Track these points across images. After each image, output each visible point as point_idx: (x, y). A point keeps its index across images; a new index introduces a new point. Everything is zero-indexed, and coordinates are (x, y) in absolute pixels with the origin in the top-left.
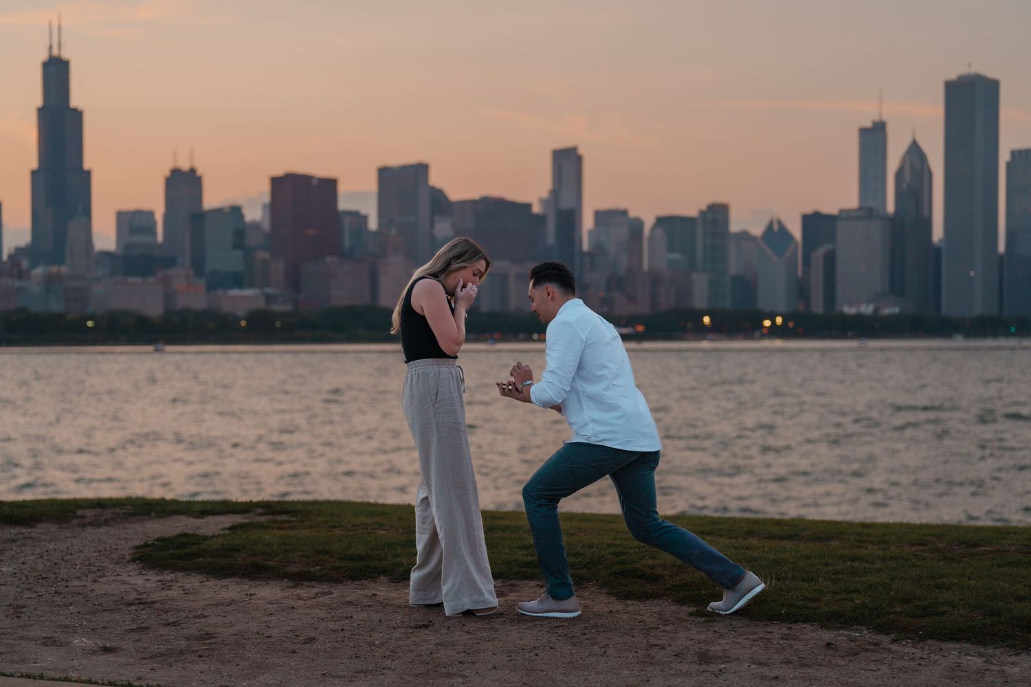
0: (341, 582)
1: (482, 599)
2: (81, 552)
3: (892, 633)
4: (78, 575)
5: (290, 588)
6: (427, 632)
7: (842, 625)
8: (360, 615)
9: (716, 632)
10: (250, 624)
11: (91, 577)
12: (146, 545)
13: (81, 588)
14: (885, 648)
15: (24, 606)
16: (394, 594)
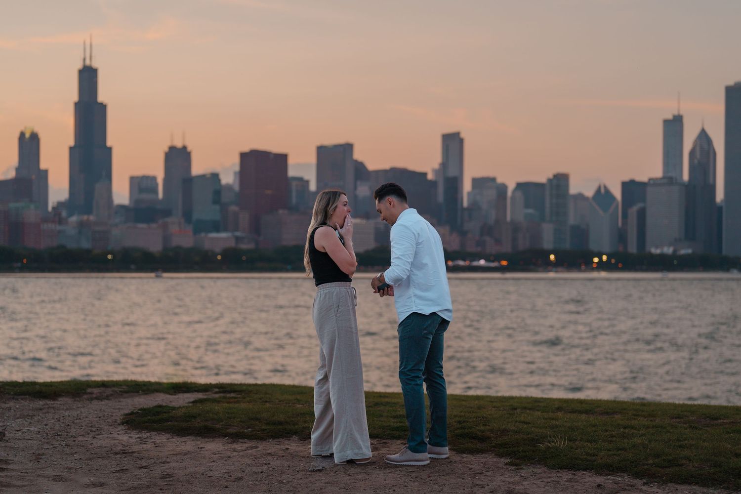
0: (265, 440)
1: (361, 452)
2: (87, 417)
3: (644, 478)
4: (83, 433)
5: (229, 443)
6: (321, 475)
7: (611, 473)
8: (275, 463)
9: (522, 476)
10: (198, 468)
11: (92, 434)
12: (132, 413)
13: (84, 442)
14: (638, 489)
15: (43, 454)
16: (301, 448)
